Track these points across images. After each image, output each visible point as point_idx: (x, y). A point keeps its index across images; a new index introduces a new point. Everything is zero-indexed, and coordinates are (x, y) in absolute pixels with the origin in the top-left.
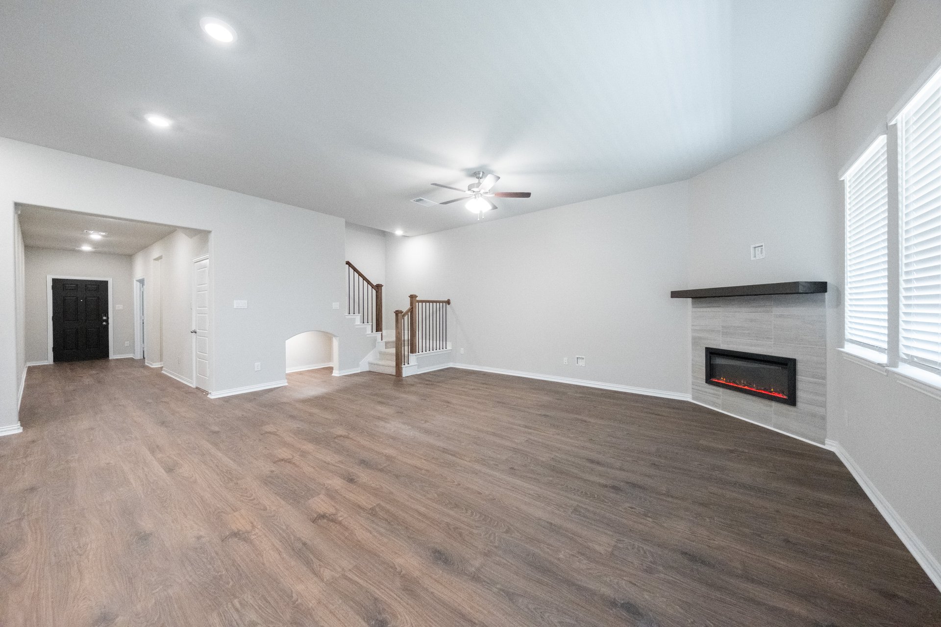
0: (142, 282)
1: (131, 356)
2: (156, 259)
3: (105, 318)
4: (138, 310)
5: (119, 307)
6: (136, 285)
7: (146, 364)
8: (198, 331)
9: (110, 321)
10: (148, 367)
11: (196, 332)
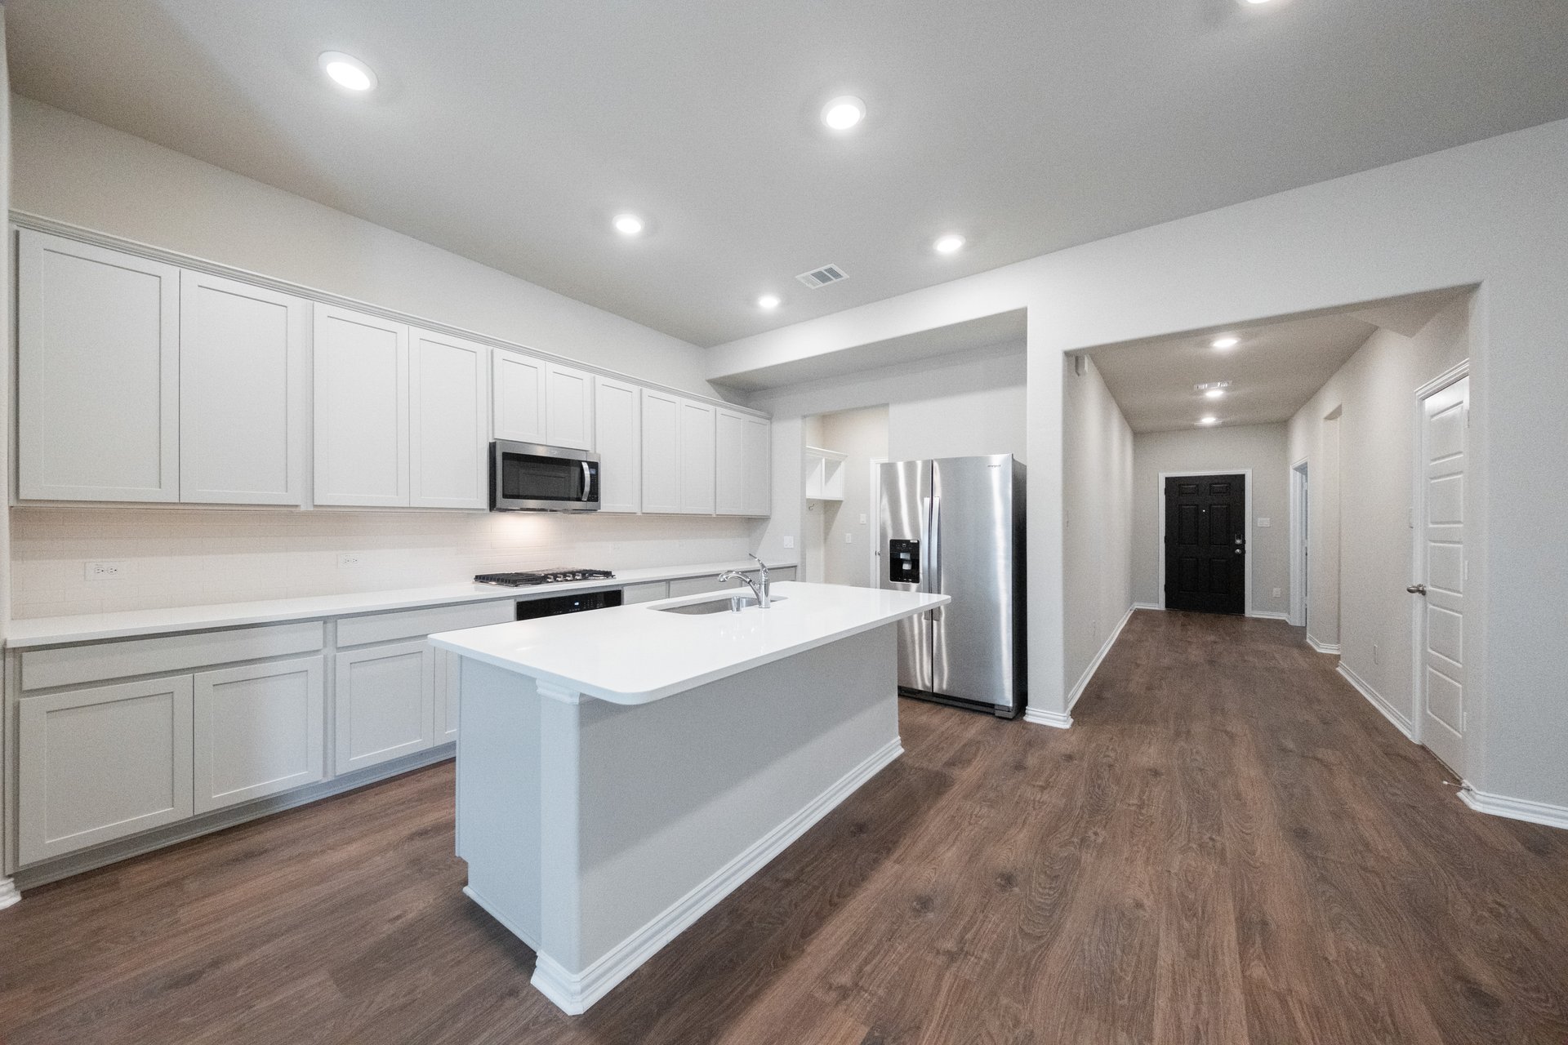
0: (1303, 469)
1: (1282, 616)
2: (1332, 416)
3: (1238, 542)
4: (1298, 525)
5: (1264, 521)
6: (1294, 478)
7: (1308, 640)
8: (1429, 588)
9: (1248, 547)
10: (1310, 648)
11: (1423, 593)
